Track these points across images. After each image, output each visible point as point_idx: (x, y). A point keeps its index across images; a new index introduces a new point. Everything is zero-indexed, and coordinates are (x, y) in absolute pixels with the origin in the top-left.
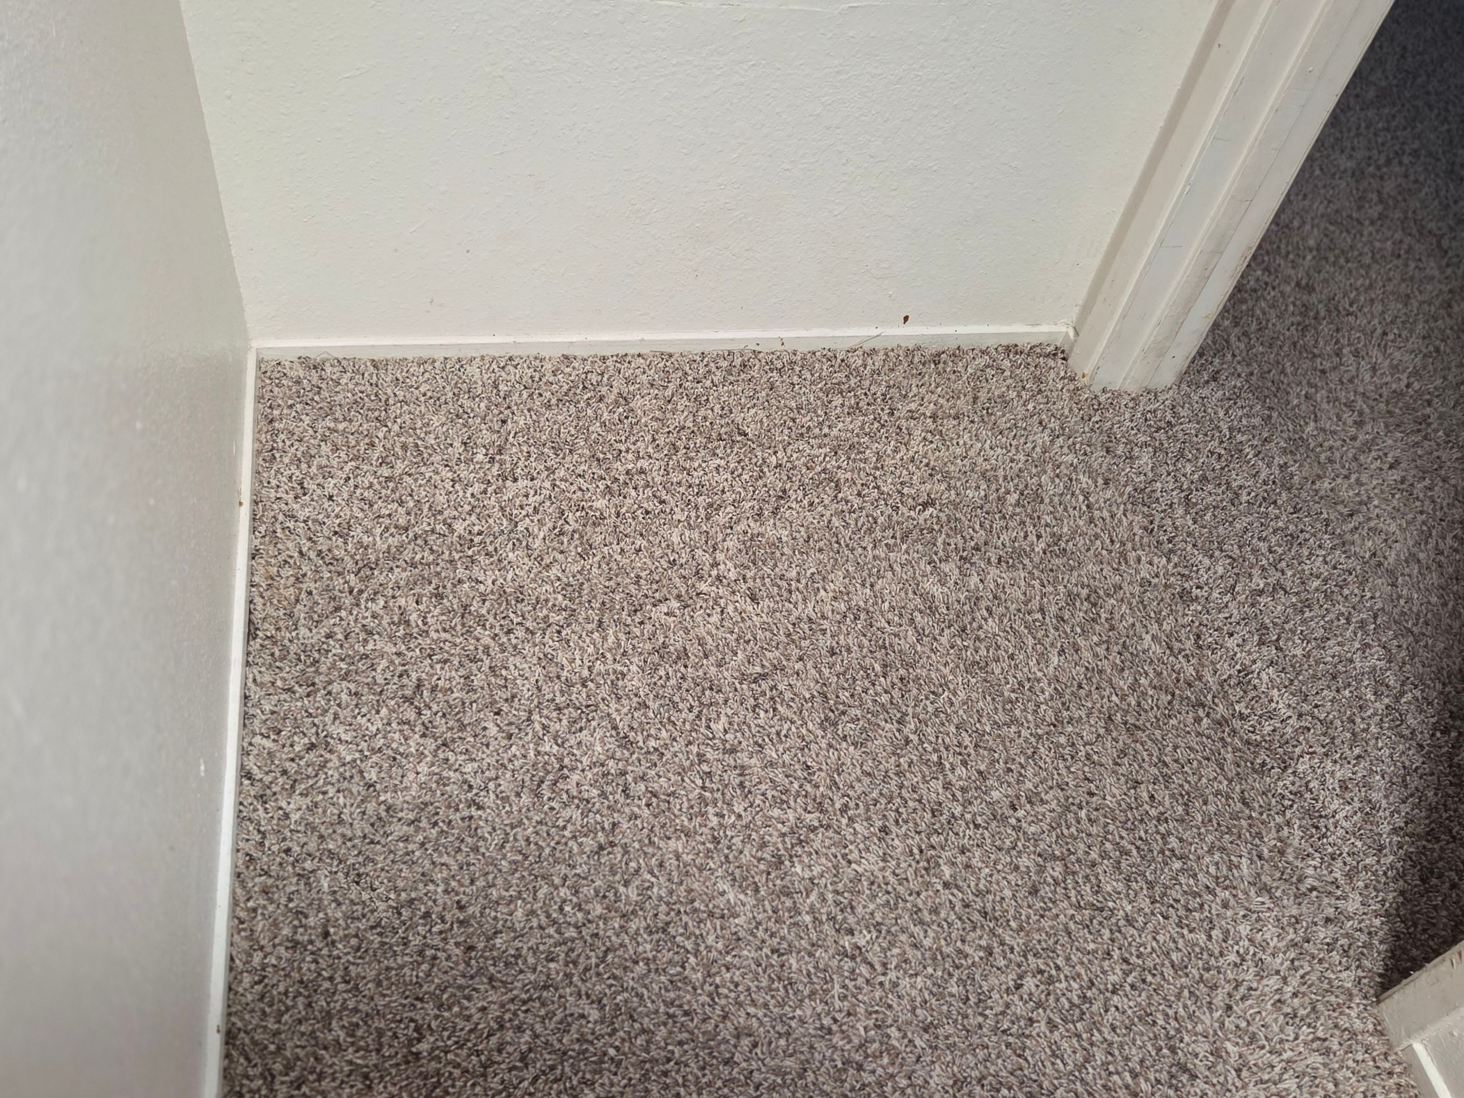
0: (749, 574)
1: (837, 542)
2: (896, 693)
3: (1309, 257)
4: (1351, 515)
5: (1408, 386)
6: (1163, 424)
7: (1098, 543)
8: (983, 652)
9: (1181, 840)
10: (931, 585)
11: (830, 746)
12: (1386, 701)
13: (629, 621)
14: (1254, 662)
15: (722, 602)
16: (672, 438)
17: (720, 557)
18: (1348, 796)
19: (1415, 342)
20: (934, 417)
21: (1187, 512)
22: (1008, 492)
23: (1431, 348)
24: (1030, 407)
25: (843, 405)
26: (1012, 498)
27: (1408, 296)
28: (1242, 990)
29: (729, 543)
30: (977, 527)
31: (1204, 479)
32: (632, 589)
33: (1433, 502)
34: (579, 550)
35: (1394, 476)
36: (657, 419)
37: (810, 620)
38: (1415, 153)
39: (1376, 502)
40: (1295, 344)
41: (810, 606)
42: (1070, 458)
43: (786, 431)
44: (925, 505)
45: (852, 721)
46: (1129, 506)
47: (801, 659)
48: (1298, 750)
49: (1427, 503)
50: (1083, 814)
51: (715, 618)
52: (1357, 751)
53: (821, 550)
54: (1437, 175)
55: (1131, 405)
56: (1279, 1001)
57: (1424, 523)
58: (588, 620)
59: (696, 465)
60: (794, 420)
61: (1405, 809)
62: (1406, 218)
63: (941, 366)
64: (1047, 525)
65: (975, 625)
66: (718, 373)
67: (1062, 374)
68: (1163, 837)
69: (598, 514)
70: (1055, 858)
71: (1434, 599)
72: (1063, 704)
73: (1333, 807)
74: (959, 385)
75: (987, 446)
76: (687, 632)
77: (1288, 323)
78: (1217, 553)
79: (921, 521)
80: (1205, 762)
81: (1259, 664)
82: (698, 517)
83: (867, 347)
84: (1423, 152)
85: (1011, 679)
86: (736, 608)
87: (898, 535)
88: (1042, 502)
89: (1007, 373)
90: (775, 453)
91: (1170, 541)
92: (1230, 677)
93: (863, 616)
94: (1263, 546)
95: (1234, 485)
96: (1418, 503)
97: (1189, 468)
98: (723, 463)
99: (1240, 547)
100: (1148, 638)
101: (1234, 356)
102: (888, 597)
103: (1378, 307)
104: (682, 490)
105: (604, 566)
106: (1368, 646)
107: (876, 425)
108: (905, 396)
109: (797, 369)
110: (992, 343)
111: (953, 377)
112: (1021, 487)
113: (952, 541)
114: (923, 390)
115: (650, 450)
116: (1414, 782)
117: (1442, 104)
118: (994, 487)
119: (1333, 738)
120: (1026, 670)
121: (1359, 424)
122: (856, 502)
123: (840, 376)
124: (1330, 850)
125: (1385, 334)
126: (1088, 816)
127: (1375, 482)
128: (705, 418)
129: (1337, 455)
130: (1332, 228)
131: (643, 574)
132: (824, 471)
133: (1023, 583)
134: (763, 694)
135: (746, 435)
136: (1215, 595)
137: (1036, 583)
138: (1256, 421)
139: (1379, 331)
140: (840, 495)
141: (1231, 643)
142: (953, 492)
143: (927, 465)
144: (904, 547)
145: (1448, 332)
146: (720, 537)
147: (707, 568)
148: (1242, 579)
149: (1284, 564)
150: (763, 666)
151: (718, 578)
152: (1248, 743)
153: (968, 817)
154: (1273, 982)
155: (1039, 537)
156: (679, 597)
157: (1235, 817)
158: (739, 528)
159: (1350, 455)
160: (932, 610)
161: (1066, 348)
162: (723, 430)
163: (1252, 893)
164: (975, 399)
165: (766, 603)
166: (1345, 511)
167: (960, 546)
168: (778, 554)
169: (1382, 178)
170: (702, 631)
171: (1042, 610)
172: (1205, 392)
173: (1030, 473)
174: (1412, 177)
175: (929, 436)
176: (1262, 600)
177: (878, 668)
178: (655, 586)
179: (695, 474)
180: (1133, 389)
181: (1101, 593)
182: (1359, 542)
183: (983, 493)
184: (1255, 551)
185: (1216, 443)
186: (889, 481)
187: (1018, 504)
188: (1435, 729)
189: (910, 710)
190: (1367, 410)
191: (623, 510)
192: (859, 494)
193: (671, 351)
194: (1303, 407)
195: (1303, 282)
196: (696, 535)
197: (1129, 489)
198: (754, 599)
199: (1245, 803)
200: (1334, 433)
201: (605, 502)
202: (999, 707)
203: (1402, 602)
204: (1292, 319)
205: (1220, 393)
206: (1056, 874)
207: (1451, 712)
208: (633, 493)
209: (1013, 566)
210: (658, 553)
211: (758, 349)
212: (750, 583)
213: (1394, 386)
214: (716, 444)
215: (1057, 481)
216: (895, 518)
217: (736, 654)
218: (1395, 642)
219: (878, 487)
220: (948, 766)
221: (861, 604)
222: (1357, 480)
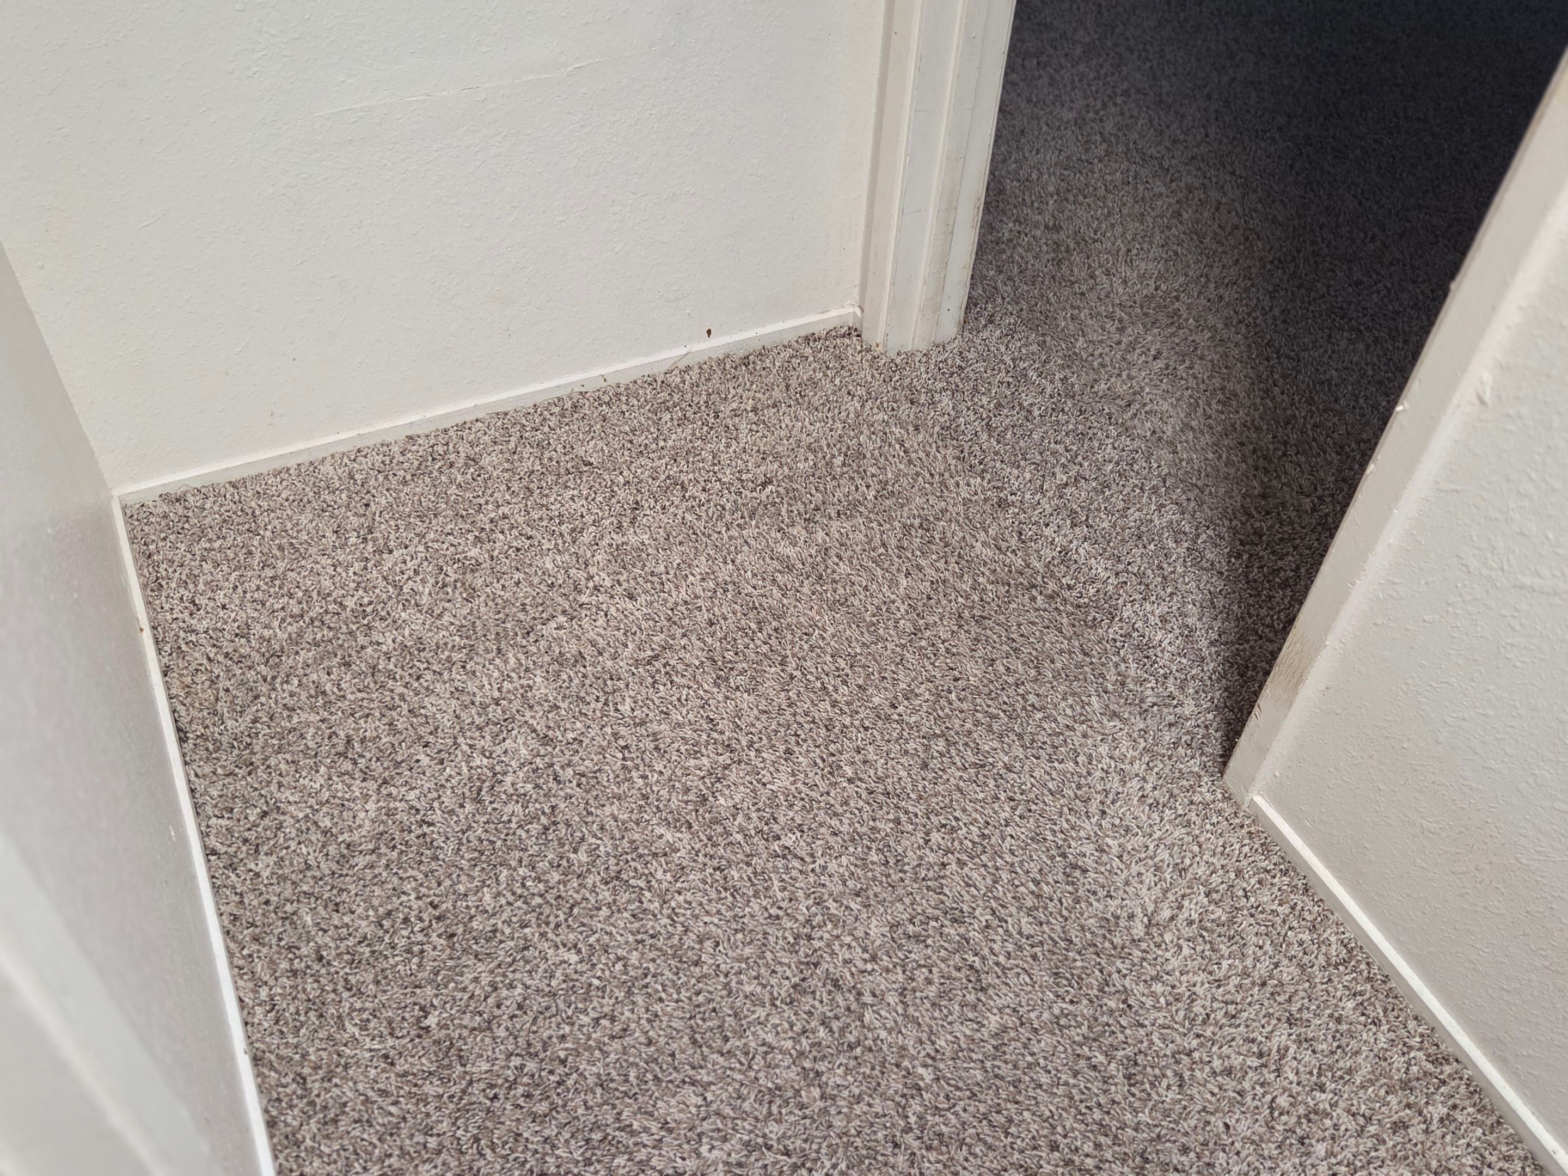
0: (622, 578)
1: (694, 533)
2: (773, 641)
3: (1051, 202)
4: (1129, 405)
5: (1156, 289)
6: (955, 370)
7: (920, 479)
8: (841, 591)
9: (1038, 695)
10: (785, 549)
11: (727, 698)
12: (1186, 545)
13: (524, 643)
14: (1071, 542)
15: (604, 607)
16: (524, 483)
17: (593, 570)
18: (1168, 627)
19: (1155, 251)
20: (754, 410)
21: (990, 436)
22: (833, 456)
23: (1170, 253)
24: (837, 382)
25: (672, 419)
26: (838, 461)
27: (1143, 215)
28: (1111, 797)
29: (598, 557)
30: (814, 492)
31: (999, 406)
32: (521, 616)
33: (1196, 378)
34: (464, 595)
35: (1160, 364)
36: (507, 470)
37: (686, 602)
38: (1126, 93)
39: (1147, 390)
40: (1053, 277)
41: (683, 591)
42: (881, 416)
43: (626, 453)
44: (764, 485)
45: (741, 674)
46: (940, 443)
47: (684, 635)
48: (1120, 602)
49: (1191, 380)
50: (953, 696)
51: (601, 621)
52: (1169, 590)
53: (681, 543)
54: (1148, 107)
55: (924, 360)
56: (1143, 796)
57: (1191, 397)
58: (487, 651)
59: (552, 500)
60: (631, 442)
61: (1217, 625)
62: (1128, 150)
63: (751, 367)
64: (873, 475)
65: (829, 571)
66: (553, 418)
67: (859, 348)
68: (1023, 696)
69: (473, 562)
70: (935, 735)
71: (1210, 456)
72: (918, 615)
73: (1158, 638)
74: (771, 379)
75: (807, 423)
76: (579, 638)
77: (1044, 261)
78: (1022, 463)
79: (763, 498)
80: (1045, 631)
81: (1075, 542)
82: (564, 542)
83: (682, 365)
84: (1133, 90)
85: (869, 607)
86: (618, 609)
87: (746, 514)
88: (865, 457)
89: (811, 359)
90: (621, 473)
91: (981, 463)
92: (1053, 558)
93: (730, 587)
94: (1060, 448)
95: (1025, 404)
96: (1183, 382)
97: (985, 400)
98: (576, 492)
99: (1041, 453)
100: (979, 545)
101: (1003, 298)
102: (750, 568)
103: (1119, 230)
104: (545, 523)
105: (490, 603)
106: (1163, 506)
107: (705, 428)
108: (726, 399)
109: (624, 399)
110: (792, 337)
111: (763, 373)
112: (844, 450)
113: (794, 508)
114: (740, 390)
115: (508, 497)
116: (1220, 602)
117: (1141, 46)
118: (820, 455)
119: (1147, 585)
120: (880, 596)
121: (1121, 330)
122: (703, 496)
123: (664, 395)
124: (1162, 672)
125: (1129, 250)
126: (957, 697)
127: (1143, 374)
128: (551, 459)
129: (1107, 359)
130: (1066, 173)
131: (527, 601)
132: (668, 477)
133: (863, 528)
134: (658, 671)
135: (591, 464)
136: (1028, 496)
137: (874, 525)
138: (1034, 348)
139: (1124, 249)
140: (687, 495)
141: (1048, 532)
142: (785, 468)
143: (758, 451)
144: (753, 523)
145: (1182, 236)
146: (589, 554)
147: (583, 582)
148: (1047, 478)
149: (1080, 458)
150: (653, 650)
151: (595, 588)
152: (1078, 606)
153: (857, 723)
154: (1135, 784)
155: (868, 487)
156: (564, 612)
157: (1079, 666)
158: (607, 540)
159: (1119, 357)
160: (791, 568)
161: (857, 326)
162: (569, 466)
163: (1105, 721)
164: (788, 387)
165: (642, 599)
166: (1123, 403)
167: (802, 510)
168: (644, 556)
169: (1101, 120)
170: (591, 635)
171: (884, 545)
172: (985, 334)
173: (849, 437)
174: (1128, 114)
175: (754, 427)
176: (1067, 491)
177: (753, 626)
178: (540, 609)
179: (553, 507)
180: (924, 347)
181: (931, 519)
182: (1139, 425)
183: (811, 463)
184: (1054, 453)
185: (1003, 374)
186: (728, 472)
187: (844, 464)
188: (1230, 557)
189: (788, 652)
190: (1126, 317)
191: (496, 553)
192: (704, 490)
193: (506, 410)
194: (1071, 327)
195: (1051, 224)
196: (566, 557)
197: (937, 429)
198: (631, 597)
199: (1086, 654)
200: (1101, 341)
201: (478, 550)
202: (864, 630)
203: (1184, 463)
204: (1047, 257)
205: (998, 332)
206: (940, 748)
207: (1241, 541)
208: (501, 537)
209: (851, 515)
210: (536, 581)
211: (583, 390)
212: (625, 585)
213: (1145, 292)
214: (566, 478)
215: (874, 437)
216: (740, 501)
217: (626, 646)
218: (1184, 497)
219: (720, 480)
220: (831, 688)
221: (728, 579)
222: (1128, 375)
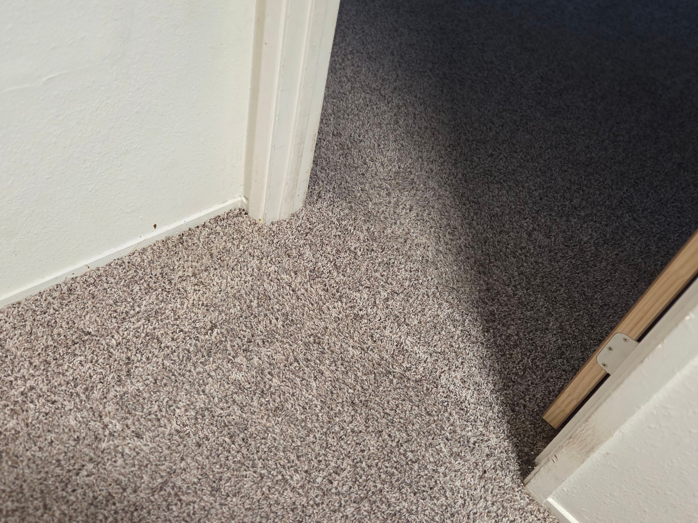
0: (129, 422)
1: (173, 375)
2: (244, 451)
3: (332, 119)
4: (405, 242)
5: (399, 168)
6: (307, 231)
7: (306, 309)
8: (278, 400)
9: (412, 452)
10: (236, 375)
11: (221, 504)
12: (460, 328)
13: (65, 494)
14: (400, 337)
15: (120, 449)
16: (43, 358)
17: (106, 420)
18: (467, 385)
19: (392, 146)
20: (194, 275)
21: (338, 273)
22: (251, 301)
23: (400, 145)
24: (241, 248)
25: (140, 290)
26: (254, 304)
27: (380, 123)
28: (471, 516)
29: (108, 409)
30: (244, 328)
31: (338, 251)
32: (58, 471)
33: (433, 220)
34: (10, 463)
35: (413, 214)
36: (28, 349)
37: (178, 432)
38: (351, 52)
39: (412, 231)
40: (345, 165)
41: (174, 423)
42: (273, 268)
43: (114, 320)
44: (212, 329)
45: (227, 481)
46: (312, 282)
47: (182, 459)
48: (438, 373)
49: (431, 221)
50: (364, 465)
51: (120, 462)
52: (460, 360)
53: (165, 385)
54: (365, 61)
55: (288, 226)
56: (488, 512)
57: (435, 232)
58: (36, 509)
59: (66, 367)
60: (115, 311)
61: (490, 379)
62: (362, 86)
63: (185, 244)
64: (278, 310)
65: (267, 386)
66: (55, 302)
67: (249, 223)
68: (404, 455)
69: (13, 432)
70: (362, 499)
71: (455, 268)
72: (328, 407)
73: (464, 395)
74: (199, 251)
75: (229, 280)
76: (105, 480)
77: (338, 155)
78: (361, 288)
79: (214, 340)
80: (404, 403)
81: (403, 337)
82: (81, 401)
83: (139, 249)
84: (355, 51)
85: (297, 407)
86: (130, 448)
87: (205, 354)
88: (270, 299)
89: (222, 234)
90: (113, 337)
91: (338, 292)
92: (394, 351)
93: (206, 413)
94: (378, 275)
95: (352, 248)
96: (428, 223)
97: (329, 249)
98: (82, 358)
99: (369, 280)
100: (351, 349)
101: (323, 181)
102: (215, 394)
103: (371, 134)
104: (63, 388)
105: (32, 465)
106: (441, 304)
107: (165, 293)
108: (173, 270)
109: (104, 279)
110: (206, 219)
111: (194, 248)
112: (256, 295)
113: (235, 343)
114: (181, 262)
115: (31, 371)
116: (488, 363)
117: (352, 26)
118: (243, 302)
119: (448, 359)
120: (303, 398)
121: (389, 194)
122: (173, 344)
123: (131, 273)
124: (473, 418)
125: (379, 145)
126: (367, 465)
127: (407, 221)
128: (59, 334)
129: (387, 214)
130: (335, 101)
131: (61, 457)
132: (147, 335)
133: (280, 349)
134: (170, 494)
135: (89, 333)
136: (369, 310)
137: (287, 346)
138: (347, 211)
139: (376, 145)
140: (163, 345)
141: (387, 332)
142: (223, 314)
143: (203, 305)
144: (211, 359)
145: (402, 135)
146: (101, 407)
147: (101, 431)
148: (377, 296)
149: (390, 279)
150: (162, 477)
151: (111, 434)
152: (416, 381)
153: (311, 502)
154: (482, 503)
155: (277, 319)
156: (91, 460)
157: (428, 424)
158: (111, 394)
159: (392, 212)
160: (241, 388)
161: (244, 207)
162: (74, 337)
163: (453, 461)
164: (211, 255)
165: (148, 435)
166: (402, 240)
167: (240, 344)
168: (141, 400)
169: (344, 69)
170: (115, 475)
171: (296, 360)
172: (319, 205)
173: (257, 285)
174: (356, 65)
175: (196, 287)
176: (390, 303)
177: (227, 439)
178: (72, 462)
179: (68, 374)
180: (285, 216)
181: (319, 335)
182: (414, 253)
183: (239, 308)
184: (376, 279)
185: (335, 230)
186: (186, 324)
187: (259, 306)
188: (484, 332)
189: (256, 457)
190: (389, 186)
191: (30, 420)
192: (173, 339)
193: (18, 300)
194: (363, 196)
195: (335, 132)
196: (85, 413)
197: (308, 272)
198: (139, 436)
199: (429, 414)
200: (380, 203)
201: (15, 421)
202: (299, 427)
203: (444, 275)
204: (339, 153)
205: (325, 203)
206: (366, 509)
207: (485, 320)
208: (32, 406)
209: (272, 342)
210: (65, 437)
211: (74, 276)
212: (133, 428)
213: (394, 170)
214: (73, 348)
215: (272, 283)
216: (199, 344)
217: (142, 478)
218: (451, 297)
219: (182, 331)
220: (288, 477)
221: (202, 405)
222: (400, 223)
